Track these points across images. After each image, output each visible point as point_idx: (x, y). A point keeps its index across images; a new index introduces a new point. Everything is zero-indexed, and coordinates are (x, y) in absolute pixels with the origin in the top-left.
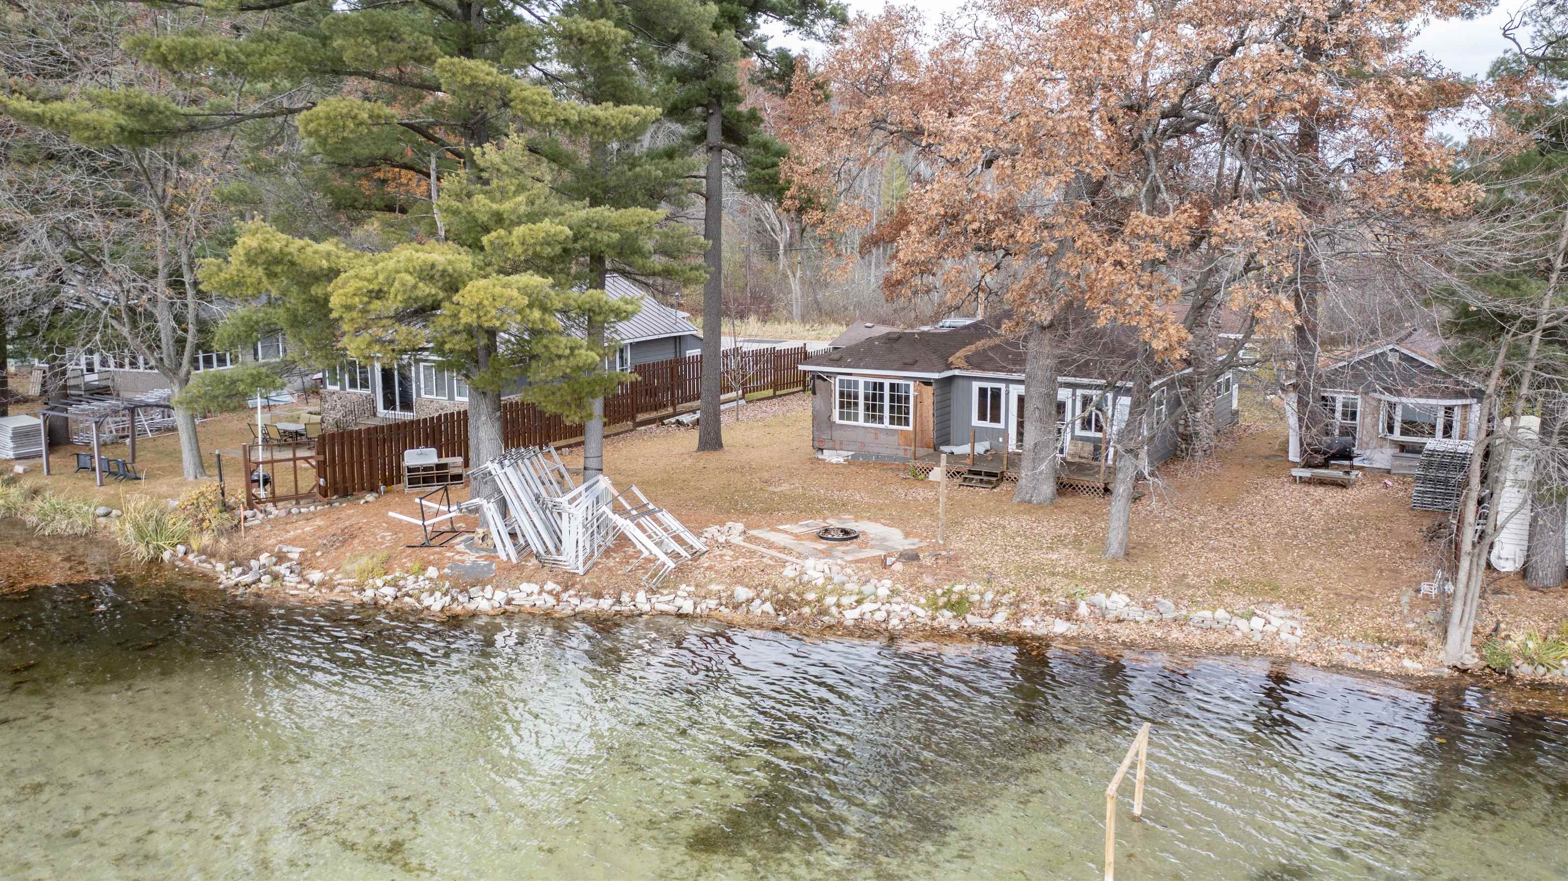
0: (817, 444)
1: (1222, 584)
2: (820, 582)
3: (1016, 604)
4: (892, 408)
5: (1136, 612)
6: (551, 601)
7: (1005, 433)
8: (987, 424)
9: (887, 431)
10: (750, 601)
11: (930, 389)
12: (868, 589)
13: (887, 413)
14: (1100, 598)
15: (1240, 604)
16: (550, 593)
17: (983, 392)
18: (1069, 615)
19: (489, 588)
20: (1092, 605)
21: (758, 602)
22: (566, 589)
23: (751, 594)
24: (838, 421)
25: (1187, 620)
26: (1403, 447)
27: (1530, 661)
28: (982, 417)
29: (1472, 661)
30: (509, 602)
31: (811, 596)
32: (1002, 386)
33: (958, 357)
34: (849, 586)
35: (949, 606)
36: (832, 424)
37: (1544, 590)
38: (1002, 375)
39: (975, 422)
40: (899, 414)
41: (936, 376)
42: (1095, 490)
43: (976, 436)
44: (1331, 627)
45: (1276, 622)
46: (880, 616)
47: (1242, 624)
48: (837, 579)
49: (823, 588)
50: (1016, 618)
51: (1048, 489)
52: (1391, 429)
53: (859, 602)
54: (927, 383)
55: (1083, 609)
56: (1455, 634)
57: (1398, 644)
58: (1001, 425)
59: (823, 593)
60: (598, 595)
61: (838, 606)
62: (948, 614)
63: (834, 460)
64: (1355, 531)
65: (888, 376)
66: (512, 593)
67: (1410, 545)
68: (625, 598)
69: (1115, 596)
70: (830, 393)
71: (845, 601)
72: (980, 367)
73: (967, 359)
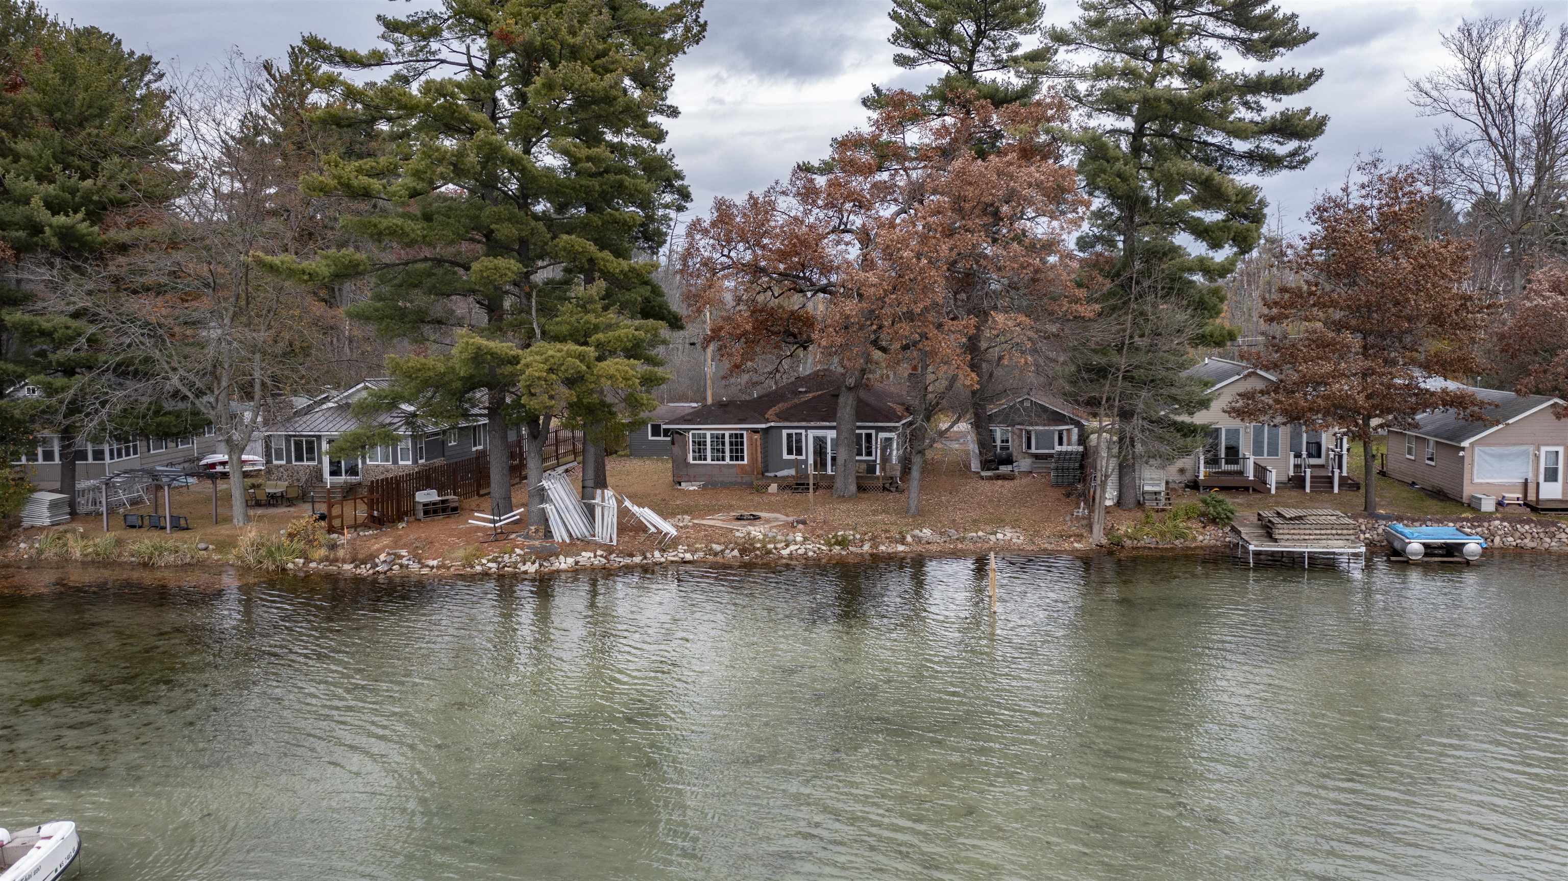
0: (676, 479)
1: (975, 521)
2: (761, 537)
3: (873, 539)
4: (731, 451)
5: (937, 538)
6: (604, 561)
7: (805, 462)
8: (793, 457)
9: (728, 465)
10: (722, 551)
11: (756, 436)
12: (790, 537)
13: (727, 454)
14: (917, 532)
15: (988, 529)
16: (601, 556)
17: (789, 436)
18: (903, 541)
19: (561, 557)
20: (913, 536)
21: (727, 551)
22: (611, 554)
23: (723, 547)
24: (692, 462)
25: (964, 538)
26: (1037, 457)
27: (1130, 538)
28: (790, 452)
29: (1104, 541)
30: (577, 563)
31: (758, 545)
32: (803, 432)
33: (770, 413)
34: (779, 537)
35: (838, 543)
36: (688, 465)
37: (1130, 510)
38: (804, 424)
39: (786, 456)
40: (737, 455)
41: (763, 426)
42: (876, 489)
43: (788, 464)
44: (1037, 533)
45: (1009, 535)
46: (800, 552)
47: (992, 537)
48: (770, 535)
49: (764, 539)
50: (875, 546)
51: (853, 488)
52: (1029, 447)
53: (787, 546)
54: (755, 431)
55: (909, 539)
56: (1096, 528)
57: (1070, 536)
58: (803, 457)
59: (762, 541)
60: (631, 555)
61: (776, 548)
62: (838, 548)
63: (691, 488)
64: (1029, 496)
65: (728, 430)
66: (579, 558)
67: (1059, 500)
68: (649, 555)
69: (924, 530)
70: (685, 444)
71: (779, 546)
72: (787, 420)
73: (776, 415)
